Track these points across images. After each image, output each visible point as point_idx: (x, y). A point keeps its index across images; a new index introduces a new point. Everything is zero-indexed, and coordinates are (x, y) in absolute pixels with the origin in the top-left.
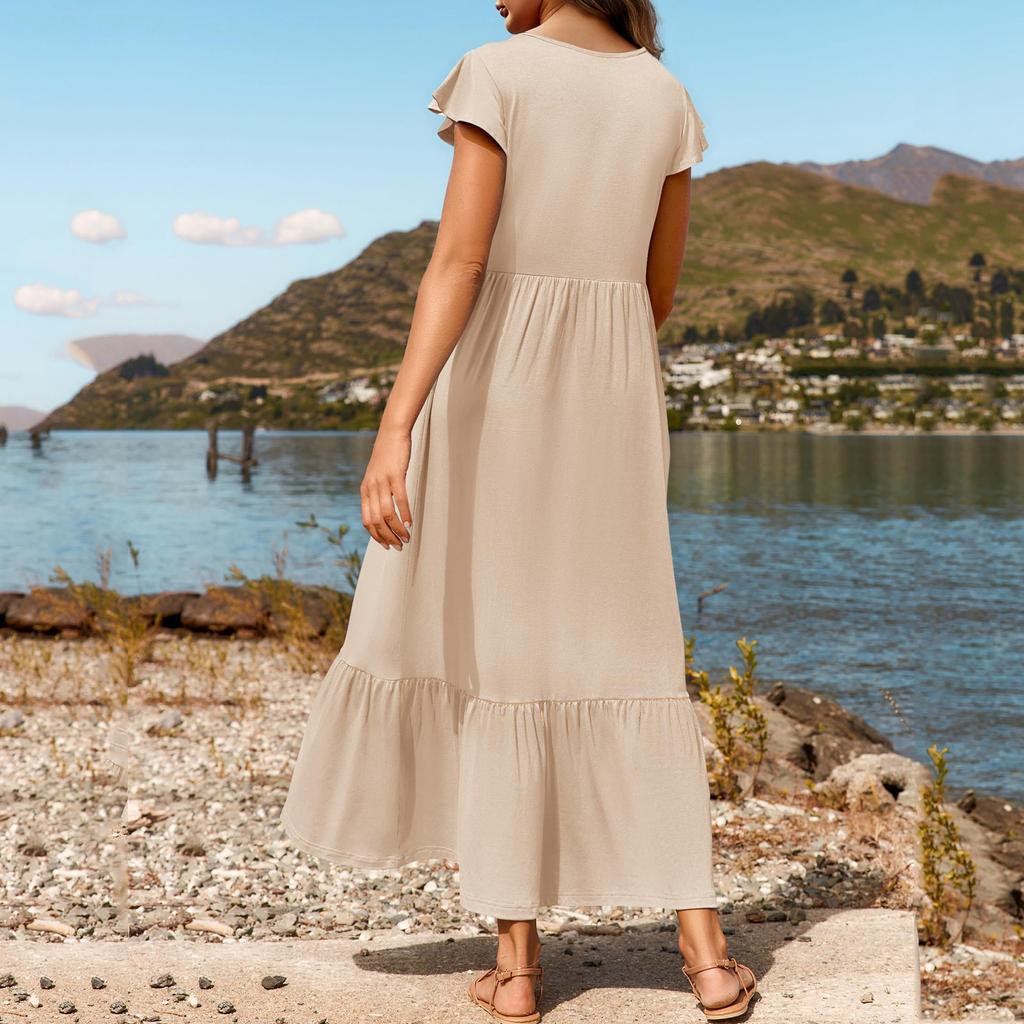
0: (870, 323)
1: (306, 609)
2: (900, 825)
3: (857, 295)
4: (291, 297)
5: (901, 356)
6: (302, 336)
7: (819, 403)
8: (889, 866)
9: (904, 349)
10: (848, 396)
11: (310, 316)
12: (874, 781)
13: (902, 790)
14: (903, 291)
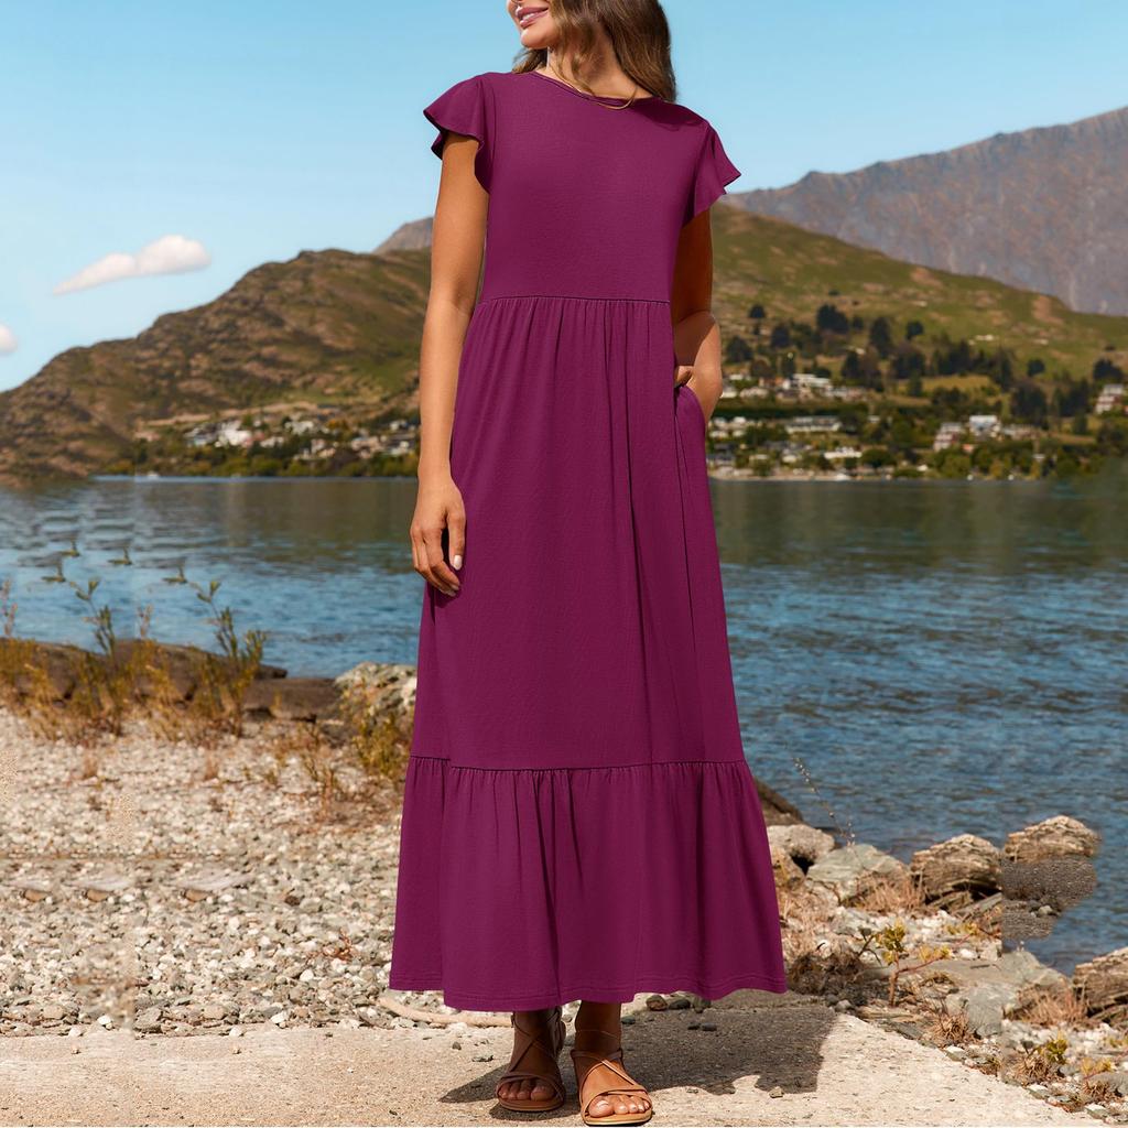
0: (779, 360)
1: (172, 672)
2: (809, 901)
3: (765, 332)
4: (157, 332)
5: (811, 396)
6: (169, 375)
7: (724, 446)
8: (798, 947)
9: (814, 389)
10: (755, 439)
11: (179, 353)
12: (783, 853)
13: (812, 864)
14: (814, 328)
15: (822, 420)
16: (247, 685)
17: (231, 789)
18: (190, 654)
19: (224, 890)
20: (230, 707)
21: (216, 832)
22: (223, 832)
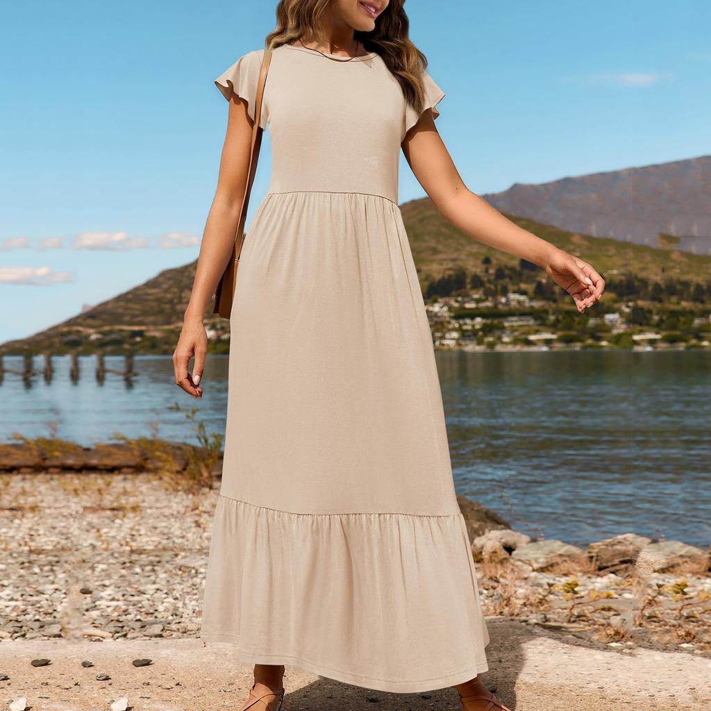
0: (499, 287)
1: (175, 456)
2: (512, 570)
3: (492, 271)
4: (162, 279)
5: (517, 306)
6: (171, 302)
7: (470, 333)
8: (505, 592)
9: (519, 302)
10: (487, 330)
11: (175, 290)
12: (498, 545)
13: (514, 550)
14: (518, 268)
15: (523, 318)
16: (214, 462)
17: (206, 516)
18: (184, 447)
19: (201, 566)
20: (205, 474)
21: (197, 538)
22: (201, 538)
